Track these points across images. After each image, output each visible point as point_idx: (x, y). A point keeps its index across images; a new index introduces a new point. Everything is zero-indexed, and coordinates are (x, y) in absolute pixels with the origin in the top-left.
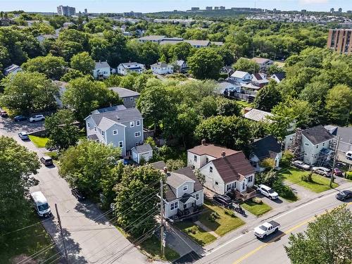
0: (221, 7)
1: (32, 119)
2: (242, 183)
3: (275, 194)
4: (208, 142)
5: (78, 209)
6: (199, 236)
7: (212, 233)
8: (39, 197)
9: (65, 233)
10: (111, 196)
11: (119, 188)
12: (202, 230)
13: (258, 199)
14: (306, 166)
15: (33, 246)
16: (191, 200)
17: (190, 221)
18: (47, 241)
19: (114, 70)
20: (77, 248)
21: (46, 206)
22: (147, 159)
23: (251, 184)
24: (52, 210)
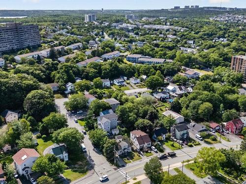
0: (196, 6)
1: (78, 113)
2: (146, 145)
3: (156, 150)
4: (138, 129)
5: (94, 150)
6: (127, 161)
7: (131, 161)
8: (83, 145)
9: (90, 157)
10: (103, 147)
11: (105, 145)
12: (128, 159)
13: (149, 151)
14: (175, 140)
15: (82, 160)
16: (126, 150)
17: (125, 156)
18: (86, 159)
19: (112, 82)
20: (93, 161)
21: (85, 149)
22: (117, 134)
23: (150, 146)
24: (86, 150)
